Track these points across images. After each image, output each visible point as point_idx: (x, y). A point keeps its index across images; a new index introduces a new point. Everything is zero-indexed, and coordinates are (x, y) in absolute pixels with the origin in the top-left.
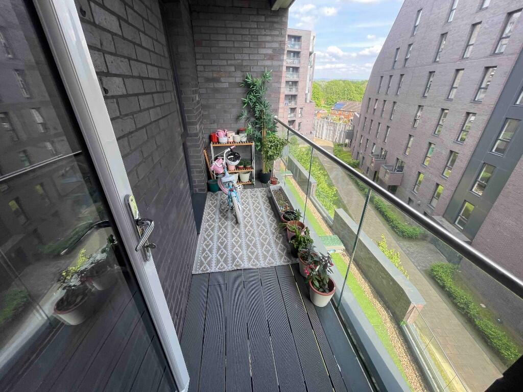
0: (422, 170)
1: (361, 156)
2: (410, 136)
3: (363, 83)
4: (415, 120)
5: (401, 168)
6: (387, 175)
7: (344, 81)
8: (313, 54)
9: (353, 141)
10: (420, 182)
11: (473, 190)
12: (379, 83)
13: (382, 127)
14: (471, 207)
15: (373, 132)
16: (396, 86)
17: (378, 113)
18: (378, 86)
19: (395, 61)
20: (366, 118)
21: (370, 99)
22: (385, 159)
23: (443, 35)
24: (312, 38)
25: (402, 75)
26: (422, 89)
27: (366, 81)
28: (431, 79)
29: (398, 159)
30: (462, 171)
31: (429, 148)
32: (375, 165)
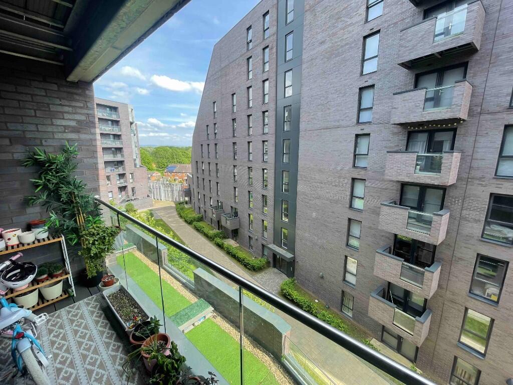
0: (251, 212)
1: (202, 210)
2: (235, 188)
3: (187, 149)
4: (235, 176)
5: (236, 214)
6: (228, 221)
7: (171, 147)
8: (134, 124)
9: (192, 198)
10: (252, 221)
11: (283, 219)
12: (201, 150)
13: (213, 183)
14: (286, 231)
15: (207, 188)
16: (214, 152)
17: (206, 173)
18: (200, 151)
19: (208, 134)
20: (198, 177)
21: (197, 162)
22: (222, 208)
23: (234, 120)
24: (130, 110)
25: (216, 144)
26: (232, 154)
27: (190, 147)
28: (236, 147)
29: (232, 207)
30: (273, 207)
31: (249, 195)
32: (217, 215)
